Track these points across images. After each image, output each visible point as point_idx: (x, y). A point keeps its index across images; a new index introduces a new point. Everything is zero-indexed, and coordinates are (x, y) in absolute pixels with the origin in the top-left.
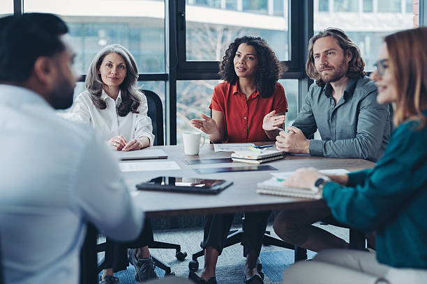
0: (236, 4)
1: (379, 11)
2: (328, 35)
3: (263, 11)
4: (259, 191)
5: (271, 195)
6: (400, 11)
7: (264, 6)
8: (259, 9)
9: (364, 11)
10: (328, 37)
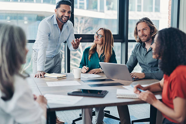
0: (84, 6)
1: (144, 11)
2: (144, 21)
3: (95, 10)
4: (118, 97)
5: (124, 98)
6: (152, 11)
7: (95, 7)
8: (93, 9)
9: (138, 11)
10: (143, 23)
